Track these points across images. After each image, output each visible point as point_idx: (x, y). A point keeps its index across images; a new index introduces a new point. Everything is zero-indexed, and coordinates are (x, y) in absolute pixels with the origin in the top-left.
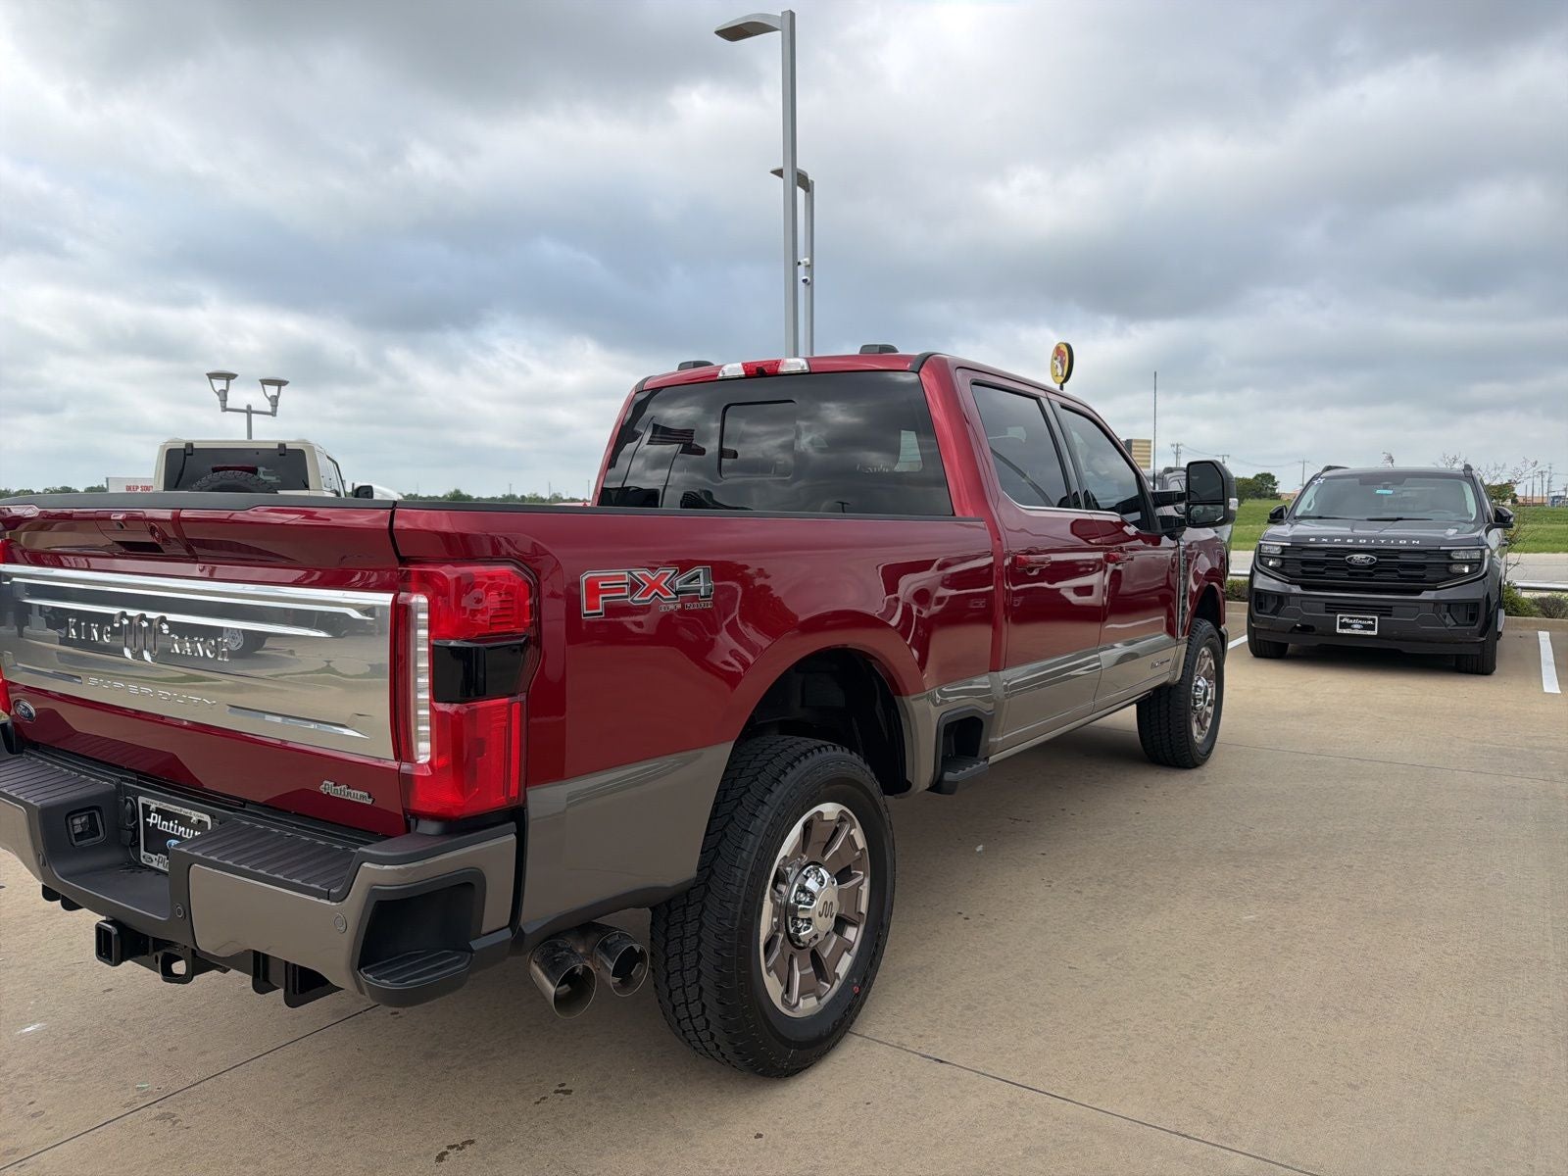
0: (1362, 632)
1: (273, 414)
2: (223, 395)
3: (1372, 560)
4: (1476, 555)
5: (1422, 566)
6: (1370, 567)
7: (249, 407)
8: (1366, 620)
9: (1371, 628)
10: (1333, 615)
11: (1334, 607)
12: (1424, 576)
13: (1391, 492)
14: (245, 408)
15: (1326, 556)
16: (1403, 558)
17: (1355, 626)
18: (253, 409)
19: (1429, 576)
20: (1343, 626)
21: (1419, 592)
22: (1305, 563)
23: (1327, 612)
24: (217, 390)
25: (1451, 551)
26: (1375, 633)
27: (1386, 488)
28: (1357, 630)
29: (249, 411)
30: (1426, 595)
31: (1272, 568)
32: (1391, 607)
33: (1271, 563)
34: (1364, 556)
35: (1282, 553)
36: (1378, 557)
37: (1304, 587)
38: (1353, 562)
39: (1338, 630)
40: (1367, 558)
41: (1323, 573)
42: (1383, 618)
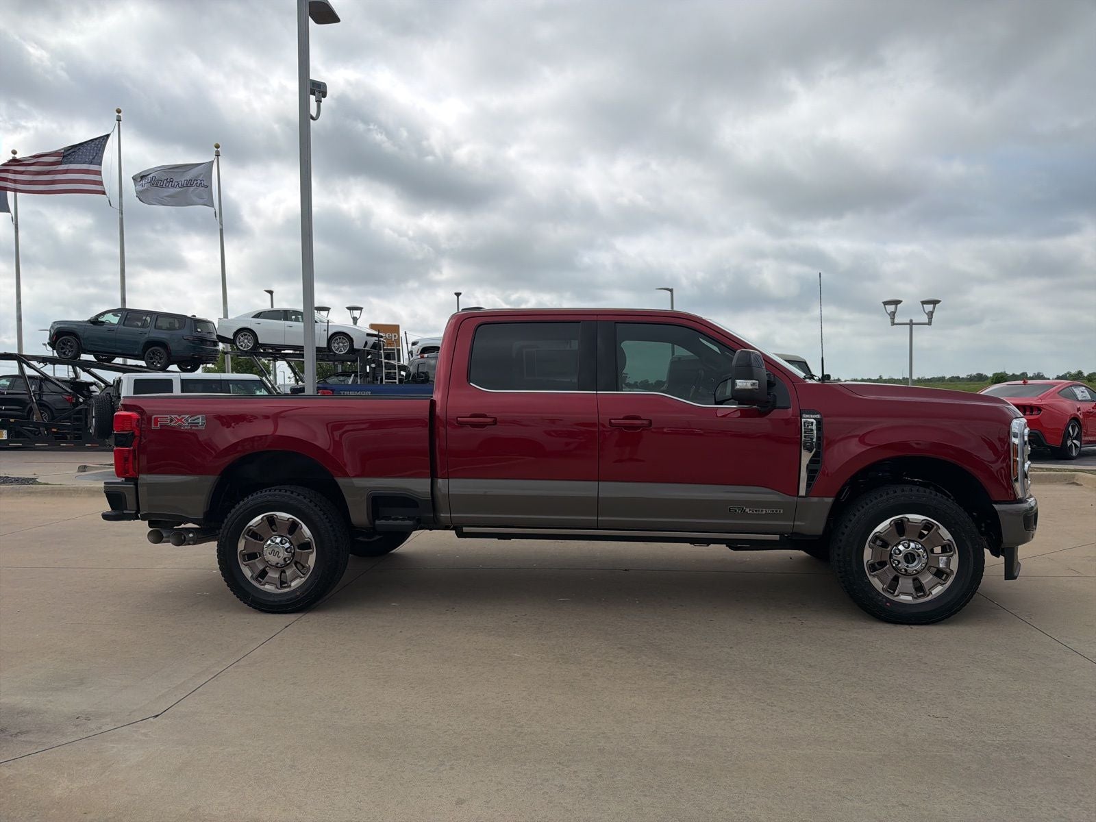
1: (929, 323)
2: (893, 315)
7: (911, 321)
14: (908, 322)
18: (914, 322)
24: (889, 312)
29: (911, 324)
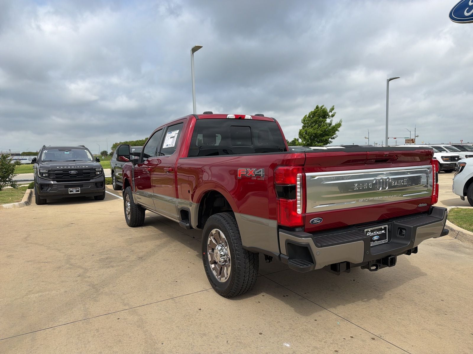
0: (76, 193)
3: (76, 172)
4: (101, 169)
5: (89, 173)
6: (76, 174)
8: (77, 189)
9: (78, 191)
10: (67, 189)
11: (67, 187)
12: (90, 175)
13: (69, 153)
15: (63, 172)
16: (84, 171)
17: (74, 191)
19: (91, 176)
20: (71, 191)
21: (89, 180)
22: (56, 174)
23: (65, 188)
25: (96, 169)
26: (80, 192)
27: (67, 152)
28: (74, 192)
30: (91, 181)
31: (45, 177)
32: (83, 185)
33: (44, 175)
34: (74, 171)
35: (48, 172)
36: (78, 171)
37: (57, 181)
38: (71, 173)
39: (69, 193)
40: (75, 172)
41: (62, 177)
42: (81, 188)
